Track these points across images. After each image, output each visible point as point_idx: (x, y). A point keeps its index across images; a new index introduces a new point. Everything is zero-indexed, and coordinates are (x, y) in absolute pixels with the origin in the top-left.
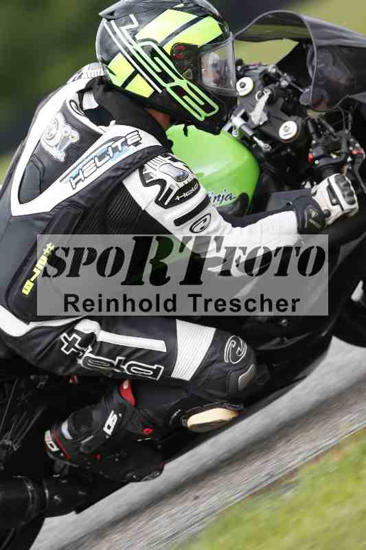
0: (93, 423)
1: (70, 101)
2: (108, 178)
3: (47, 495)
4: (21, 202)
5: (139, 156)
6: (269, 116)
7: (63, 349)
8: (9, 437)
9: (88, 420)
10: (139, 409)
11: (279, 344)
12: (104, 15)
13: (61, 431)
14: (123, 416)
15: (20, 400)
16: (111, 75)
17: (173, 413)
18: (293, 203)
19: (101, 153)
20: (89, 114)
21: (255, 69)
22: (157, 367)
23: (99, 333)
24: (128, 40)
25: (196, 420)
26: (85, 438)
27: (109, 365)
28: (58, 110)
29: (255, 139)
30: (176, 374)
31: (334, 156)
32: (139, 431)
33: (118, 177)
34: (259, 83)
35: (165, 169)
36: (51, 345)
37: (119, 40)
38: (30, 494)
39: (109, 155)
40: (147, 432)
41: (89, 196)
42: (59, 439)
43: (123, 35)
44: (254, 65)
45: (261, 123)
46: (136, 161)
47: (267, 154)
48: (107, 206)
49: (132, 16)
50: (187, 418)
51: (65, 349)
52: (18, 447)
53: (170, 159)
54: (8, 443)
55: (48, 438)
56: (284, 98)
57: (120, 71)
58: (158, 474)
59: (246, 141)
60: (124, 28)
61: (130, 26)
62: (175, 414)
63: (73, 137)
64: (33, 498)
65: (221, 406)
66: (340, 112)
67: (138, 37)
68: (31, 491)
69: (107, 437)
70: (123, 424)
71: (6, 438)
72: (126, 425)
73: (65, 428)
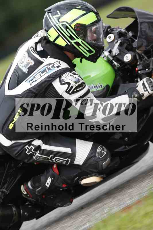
0: (41, 182)
1: (31, 47)
2: (45, 81)
3: (22, 213)
4: (9, 90)
5: (59, 72)
6: (120, 51)
7: (26, 152)
8: (5, 188)
9: (39, 181)
10: (60, 176)
11: (124, 149)
12: (47, 10)
13: (28, 185)
14: (54, 179)
15: (10, 172)
16: (49, 36)
17: (75, 179)
18: (127, 91)
19: (43, 70)
20: (39, 53)
21: (116, 30)
22: (68, 160)
23: (42, 145)
24: (56, 22)
25: (85, 181)
26: (38, 188)
27: (47, 159)
28: (26, 51)
29: (113, 61)
30: (76, 162)
31: (147, 70)
32: (61, 185)
33: (50, 81)
34: (117, 36)
35: (70, 78)
36: (21, 150)
37: (52, 22)
38: (14, 212)
39: (46, 71)
40: (64, 186)
41: (37, 88)
42: (27, 189)
43: (54, 20)
44: (116, 28)
45: (116, 54)
46: (58, 74)
47: (118, 68)
48: (45, 93)
49: (58, 11)
50: (81, 181)
51: (27, 152)
52: (9, 192)
53: (72, 74)
54: (4, 190)
55: (22, 188)
56: (127, 43)
57: (52, 34)
58: (70, 204)
59: (110, 62)
60: (54, 17)
61: (57, 16)
62: (76, 179)
63: (31, 63)
64: (15, 213)
65: (95, 175)
66: (151, 50)
67: (60, 20)
68: (15, 211)
69: (47, 188)
70: (54, 183)
71: (4, 188)
72: (55, 183)
73: (29, 184)
